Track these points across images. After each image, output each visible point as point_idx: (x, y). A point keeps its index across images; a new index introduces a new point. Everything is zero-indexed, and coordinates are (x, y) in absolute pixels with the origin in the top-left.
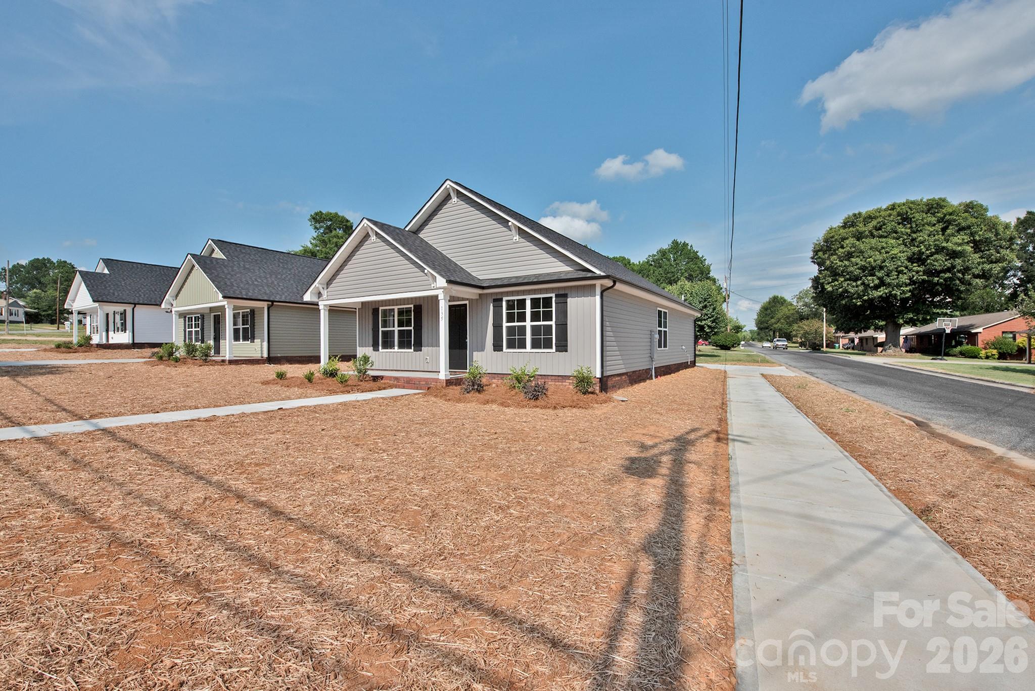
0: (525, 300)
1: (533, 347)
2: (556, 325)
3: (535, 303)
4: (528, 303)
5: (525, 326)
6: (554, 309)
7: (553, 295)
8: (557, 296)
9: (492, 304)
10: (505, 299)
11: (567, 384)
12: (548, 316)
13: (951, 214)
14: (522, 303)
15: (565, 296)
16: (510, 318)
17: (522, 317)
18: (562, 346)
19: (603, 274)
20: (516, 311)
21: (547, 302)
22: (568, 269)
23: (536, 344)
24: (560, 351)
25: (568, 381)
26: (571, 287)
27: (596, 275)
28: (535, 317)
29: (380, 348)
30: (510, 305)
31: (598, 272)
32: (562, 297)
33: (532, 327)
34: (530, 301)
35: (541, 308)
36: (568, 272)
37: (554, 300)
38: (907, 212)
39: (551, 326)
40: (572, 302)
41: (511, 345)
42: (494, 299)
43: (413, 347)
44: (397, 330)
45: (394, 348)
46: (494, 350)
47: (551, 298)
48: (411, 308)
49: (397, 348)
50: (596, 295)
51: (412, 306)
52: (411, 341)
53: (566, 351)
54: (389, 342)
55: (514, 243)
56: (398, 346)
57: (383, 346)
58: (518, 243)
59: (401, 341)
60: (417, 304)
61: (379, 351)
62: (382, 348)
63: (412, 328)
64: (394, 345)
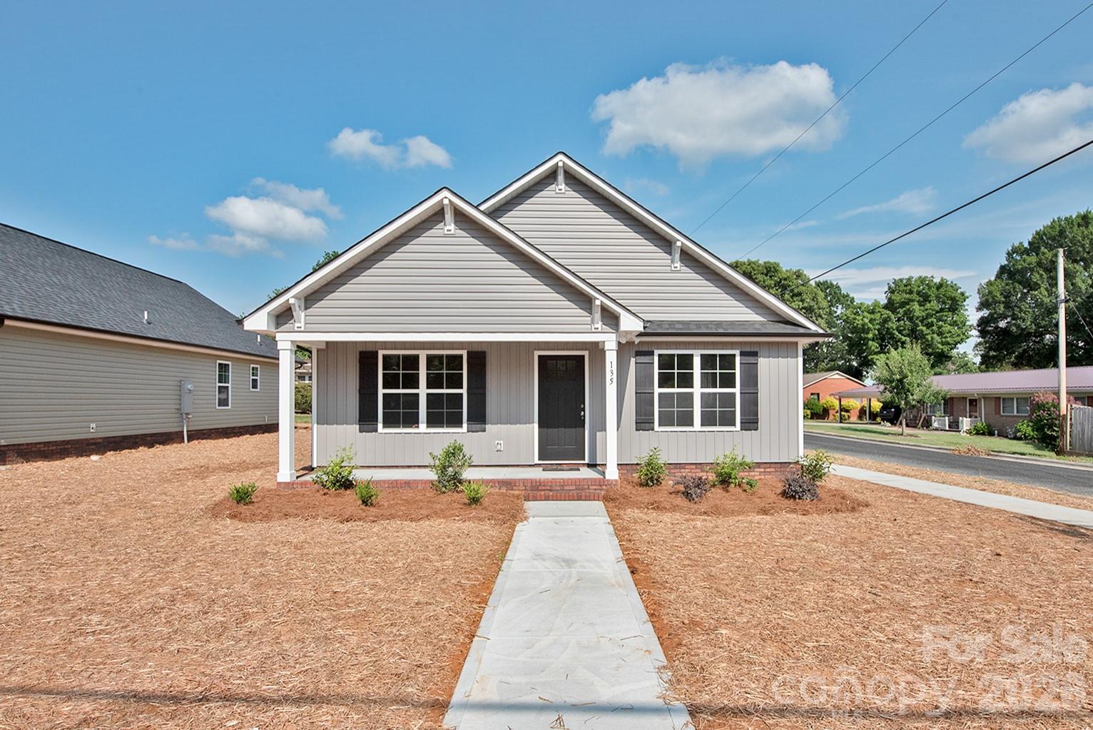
0: (692, 356)
1: (705, 423)
2: (741, 393)
3: (708, 361)
4: (697, 362)
5: (691, 394)
6: (738, 371)
7: (737, 352)
8: (742, 354)
9: (633, 360)
10: (657, 352)
11: (756, 473)
12: (728, 381)
13: (785, 279)
14: (686, 361)
15: (755, 355)
16: (665, 381)
17: (686, 381)
18: (751, 423)
19: (821, 331)
20: (675, 371)
21: (728, 361)
22: (759, 319)
23: (708, 420)
24: (745, 430)
25: (758, 470)
27: (811, 332)
28: (708, 381)
29: (380, 425)
30: (666, 362)
31: (813, 328)
32: (751, 354)
33: (703, 394)
34: (699, 358)
35: (718, 368)
36: (753, 323)
37: (738, 359)
38: (751, 272)
39: (734, 394)
41: (666, 420)
42: (636, 352)
43: (465, 425)
44: (428, 394)
45: (418, 427)
46: (637, 430)
47: (734, 356)
48: (461, 356)
49: (425, 425)
50: (797, 357)
51: (464, 353)
52: (461, 413)
53: (757, 429)
54: (402, 414)
55: (673, 272)
56: (427, 423)
57: (389, 422)
58: (679, 272)
59: (444, 413)
60: (476, 349)
61: (376, 431)
62: (386, 424)
63: (464, 391)
64: (412, 421)
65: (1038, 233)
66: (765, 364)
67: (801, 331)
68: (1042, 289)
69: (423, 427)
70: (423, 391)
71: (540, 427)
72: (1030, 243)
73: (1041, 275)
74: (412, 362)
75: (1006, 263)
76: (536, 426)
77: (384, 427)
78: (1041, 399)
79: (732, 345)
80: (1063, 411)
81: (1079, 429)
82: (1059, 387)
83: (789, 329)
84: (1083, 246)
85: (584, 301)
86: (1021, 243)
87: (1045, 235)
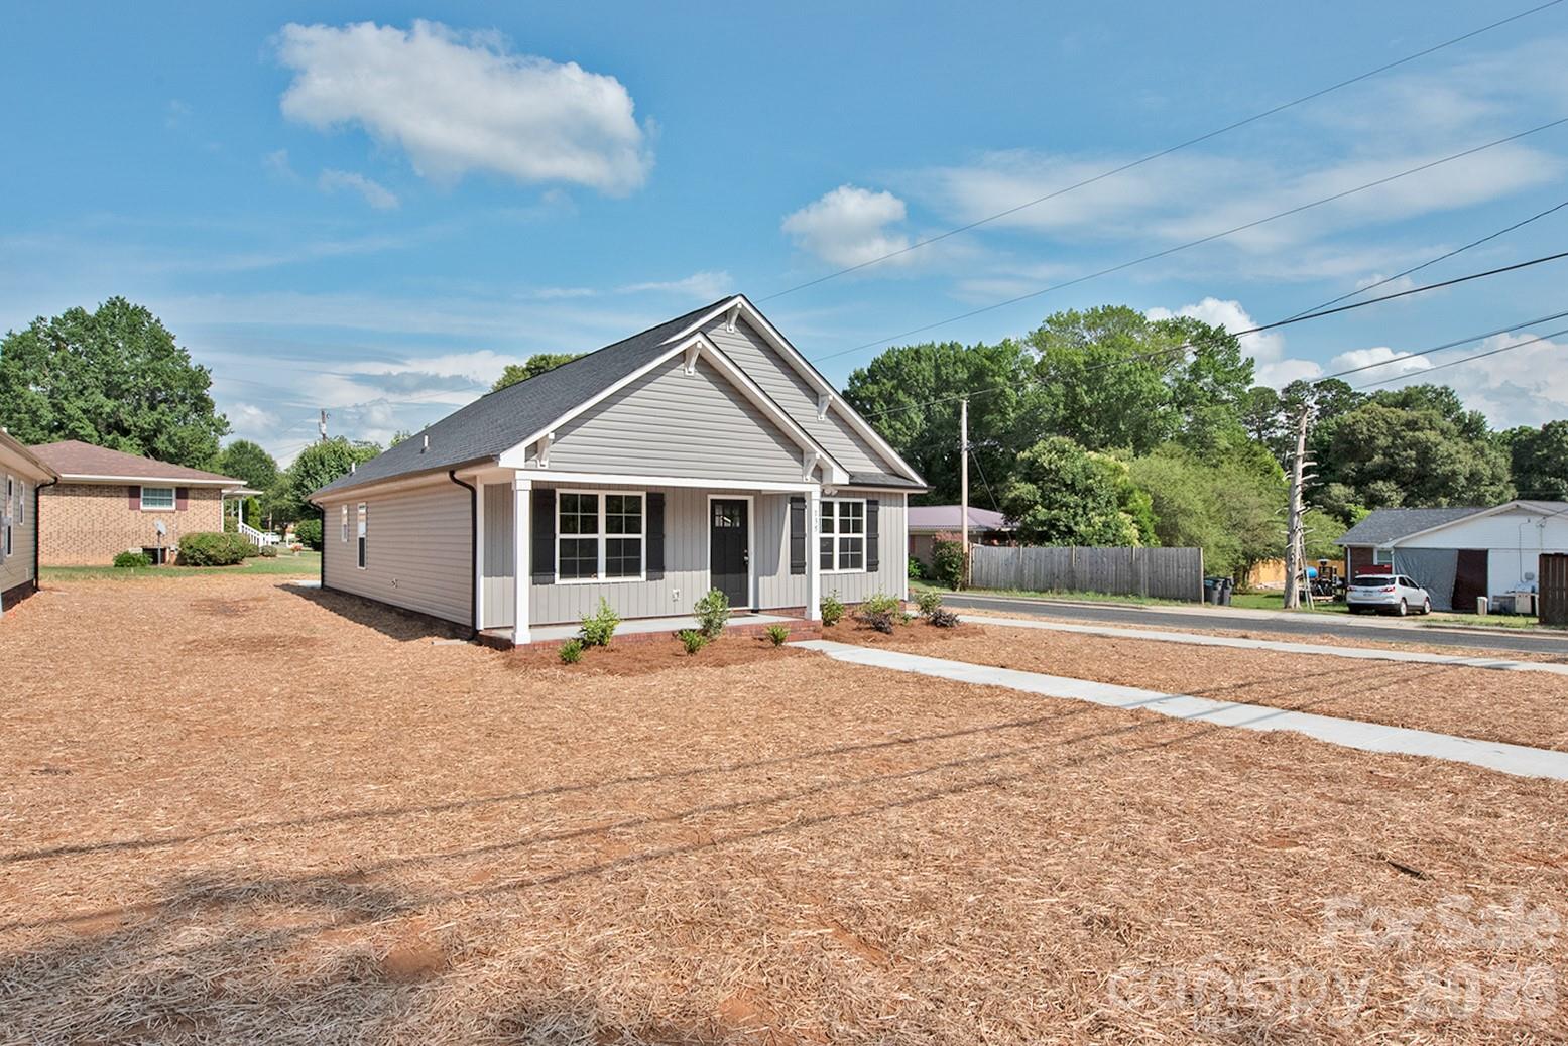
0: (833, 503)
1: (841, 567)
2: (867, 538)
3: (844, 508)
4: (836, 508)
5: (833, 539)
6: (865, 518)
7: (864, 501)
8: (868, 502)
9: (789, 505)
12: (857, 529)
14: (829, 508)
15: (876, 503)
17: (829, 526)
18: (873, 566)
19: (924, 484)
21: (858, 509)
22: (879, 471)
23: (843, 563)
24: (869, 572)
26: (885, 493)
27: (917, 484)
28: (844, 526)
31: (920, 481)
32: (873, 503)
34: (838, 505)
35: (851, 516)
36: (877, 475)
37: (865, 507)
39: (861, 539)
40: (882, 510)
42: (791, 498)
43: (644, 574)
44: (608, 540)
45: (596, 577)
46: (792, 574)
47: (862, 503)
48: (640, 497)
49: (604, 574)
50: (903, 506)
51: (644, 495)
52: (640, 560)
53: (876, 571)
54: (580, 563)
55: (819, 422)
56: (607, 572)
57: (566, 572)
58: (823, 423)
59: (623, 562)
60: (654, 490)
61: (553, 583)
62: (563, 575)
63: (643, 536)
64: (590, 570)
65: (876, 361)
66: (884, 511)
67: (912, 484)
68: (883, 421)
69: (602, 577)
70: (602, 536)
71: (712, 573)
72: (869, 370)
73: (882, 406)
74: (591, 503)
75: (848, 388)
76: (709, 572)
77: (561, 578)
78: (943, 537)
79: (860, 494)
80: (966, 550)
81: (979, 565)
82: (962, 526)
83: (902, 482)
84: (916, 381)
85: (797, 452)
86: (862, 369)
87: (884, 364)
